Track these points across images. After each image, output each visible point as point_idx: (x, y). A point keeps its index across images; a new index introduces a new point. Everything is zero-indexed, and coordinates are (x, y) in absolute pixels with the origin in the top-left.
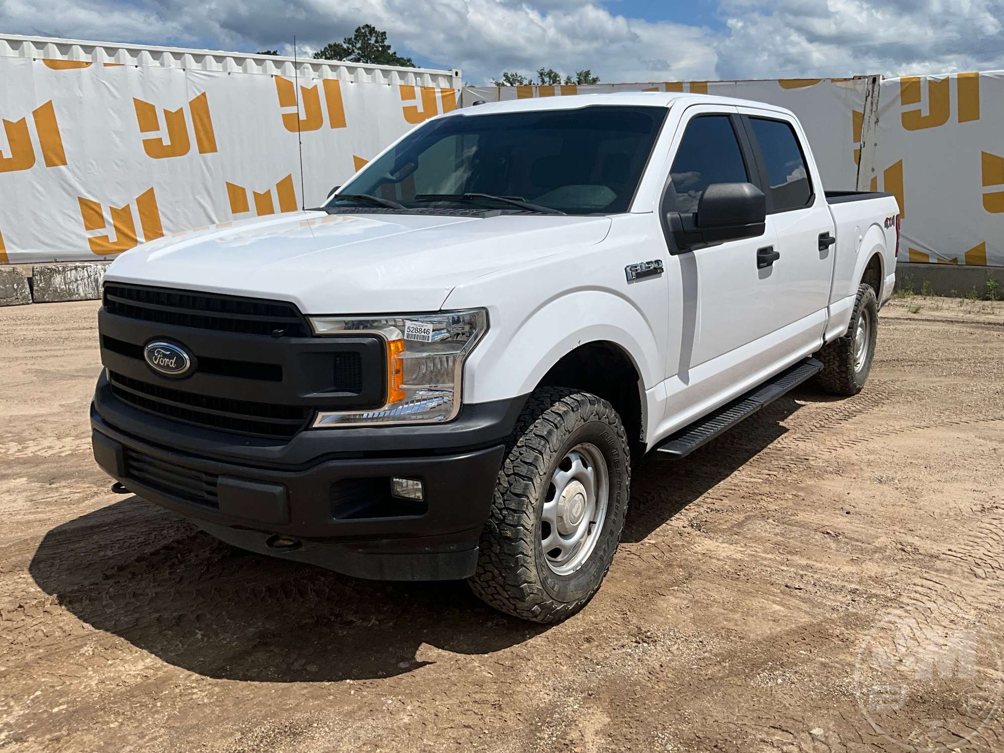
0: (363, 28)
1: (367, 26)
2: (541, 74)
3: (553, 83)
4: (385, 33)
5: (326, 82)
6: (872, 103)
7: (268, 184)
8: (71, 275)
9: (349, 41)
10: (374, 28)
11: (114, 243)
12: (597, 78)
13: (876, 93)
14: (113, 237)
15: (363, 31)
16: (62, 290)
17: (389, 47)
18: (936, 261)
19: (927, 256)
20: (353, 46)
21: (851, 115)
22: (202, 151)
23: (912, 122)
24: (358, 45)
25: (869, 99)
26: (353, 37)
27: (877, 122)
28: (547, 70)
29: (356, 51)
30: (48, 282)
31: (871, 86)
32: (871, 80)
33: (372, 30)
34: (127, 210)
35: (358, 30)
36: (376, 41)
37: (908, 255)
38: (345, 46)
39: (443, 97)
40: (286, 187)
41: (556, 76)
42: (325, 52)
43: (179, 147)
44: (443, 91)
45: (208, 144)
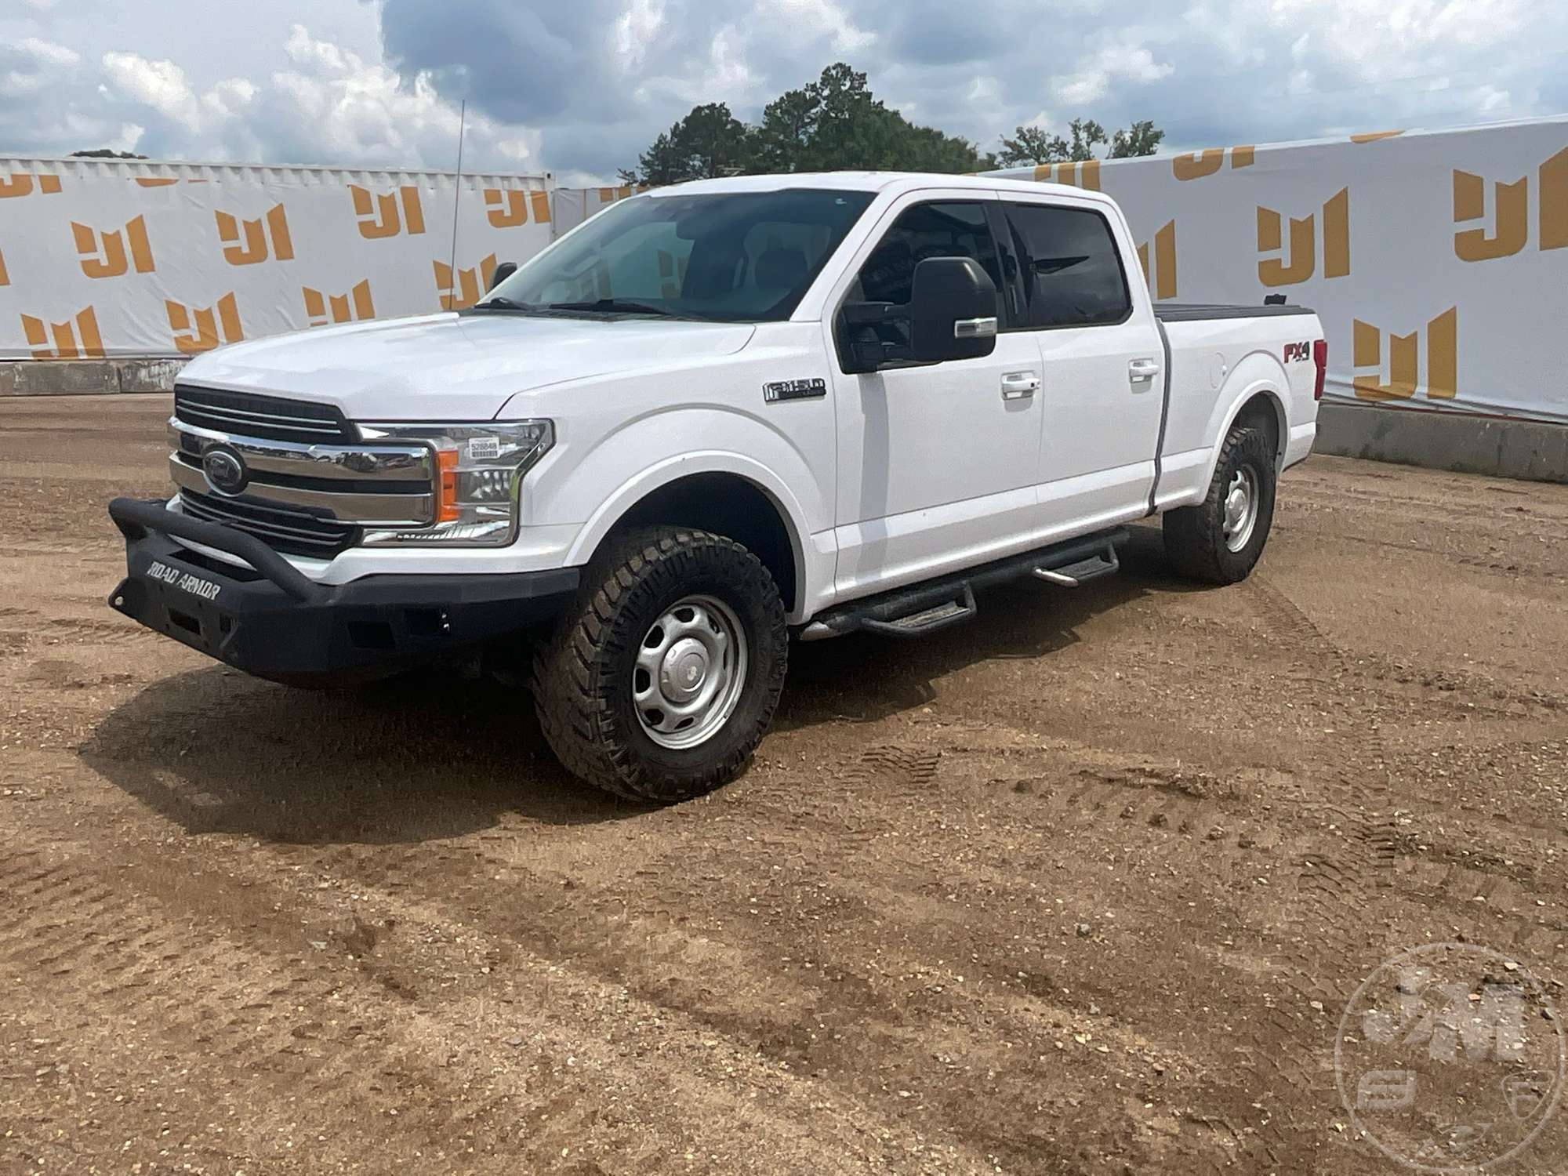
0: (835, 69)
1: (840, 65)
2: (1076, 128)
3: (1094, 140)
4: (865, 75)
5: (404, 190)
7: (344, 288)
8: (155, 370)
9: (813, 87)
10: (849, 68)
11: (197, 343)
12: (1162, 132)
14: (197, 337)
15: (834, 72)
16: (146, 383)
17: (869, 95)
20: (818, 94)
22: (280, 257)
24: (826, 93)
26: (820, 81)
28: (1083, 123)
29: (823, 100)
30: (135, 375)
33: (846, 71)
34: (209, 311)
35: (826, 72)
36: (852, 87)
38: (808, 95)
39: (533, 200)
40: (362, 292)
41: (1099, 129)
42: (779, 104)
43: (257, 254)
44: (533, 194)
45: (285, 251)
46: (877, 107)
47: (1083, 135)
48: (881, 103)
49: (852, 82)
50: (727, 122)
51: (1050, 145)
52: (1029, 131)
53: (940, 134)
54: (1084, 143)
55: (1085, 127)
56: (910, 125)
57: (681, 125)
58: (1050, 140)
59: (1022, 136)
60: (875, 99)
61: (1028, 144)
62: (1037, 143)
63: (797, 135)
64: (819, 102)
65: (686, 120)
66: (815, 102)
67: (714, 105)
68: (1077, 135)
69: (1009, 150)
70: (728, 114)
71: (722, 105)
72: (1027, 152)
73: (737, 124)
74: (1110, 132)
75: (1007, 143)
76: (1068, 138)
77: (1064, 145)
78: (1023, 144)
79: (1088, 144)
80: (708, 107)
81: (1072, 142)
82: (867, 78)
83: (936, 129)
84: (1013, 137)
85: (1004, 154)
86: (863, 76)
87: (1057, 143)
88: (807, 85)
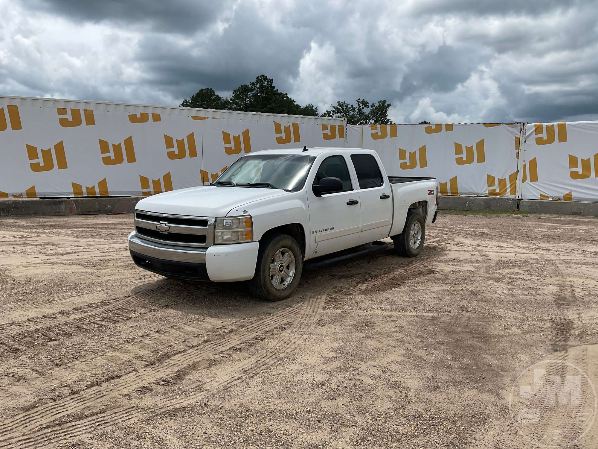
0: (260, 77)
1: (263, 76)
2: (358, 102)
3: (365, 107)
4: (273, 79)
5: (293, 124)
6: (523, 134)
9: (253, 84)
10: (267, 76)
12: (390, 104)
13: (524, 130)
15: (260, 78)
17: (274, 87)
18: (552, 199)
19: (547, 197)
20: (255, 86)
21: (514, 138)
23: (540, 141)
24: (258, 86)
25: (522, 132)
26: (255, 81)
27: (525, 141)
28: (361, 100)
29: (256, 89)
31: (522, 127)
32: (522, 124)
33: (265, 78)
35: (258, 78)
36: (268, 84)
37: (540, 197)
38: (250, 86)
39: (339, 129)
41: (367, 103)
42: (239, 89)
43: (237, 150)
44: (339, 126)
45: (248, 149)
46: (276, 91)
47: (361, 105)
48: (279, 90)
49: (268, 82)
50: (213, 96)
51: (350, 108)
52: (342, 103)
54: (361, 108)
55: (362, 102)
57: (195, 96)
58: (349, 106)
59: (339, 105)
60: (276, 89)
61: (342, 108)
62: (345, 107)
63: (246, 102)
65: (197, 94)
68: (359, 105)
69: (335, 110)
70: (213, 92)
71: (211, 89)
72: (341, 110)
73: (218, 96)
74: (370, 104)
75: (334, 107)
76: (356, 106)
77: (354, 108)
78: (340, 107)
79: (363, 108)
80: (205, 90)
82: (273, 81)
84: (336, 105)
85: (333, 111)
87: (352, 107)
88: (251, 83)
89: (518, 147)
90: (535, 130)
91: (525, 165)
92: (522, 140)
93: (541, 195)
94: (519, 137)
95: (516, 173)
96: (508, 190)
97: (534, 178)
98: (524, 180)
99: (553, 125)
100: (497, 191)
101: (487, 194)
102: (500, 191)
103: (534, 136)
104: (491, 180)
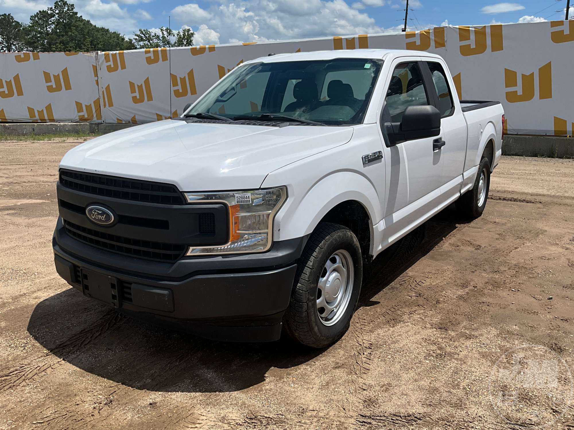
46: (80, 18)
47: (165, 33)
48: (81, 16)
49: (68, 8)
50: (13, 22)
51: (153, 36)
52: (144, 31)
53: (108, 30)
54: (166, 36)
56: (95, 26)
58: (153, 34)
59: (142, 33)
60: (79, 15)
61: (145, 36)
62: (148, 35)
63: (47, 29)
64: (54, 15)
66: (52, 16)
67: (5, 14)
68: (163, 33)
69: (138, 38)
70: (12, 18)
71: (9, 15)
72: (144, 38)
73: (18, 23)
74: (175, 32)
75: (136, 35)
77: (158, 36)
78: (142, 35)
79: (168, 36)
80: (2, 15)
81: (161, 35)
82: (74, 6)
83: (106, 28)
84: (139, 33)
85: (136, 39)
86: (73, 5)
87: (156, 36)
88: (48, 8)
89: (96, 75)
90: (105, 58)
91: (103, 92)
92: (98, 68)
93: (118, 119)
94: (95, 65)
95: (99, 99)
96: (95, 115)
97: (111, 105)
98: (105, 106)
99: (116, 54)
100: (86, 116)
101: (78, 120)
102: (88, 116)
103: (106, 64)
104: (79, 106)
